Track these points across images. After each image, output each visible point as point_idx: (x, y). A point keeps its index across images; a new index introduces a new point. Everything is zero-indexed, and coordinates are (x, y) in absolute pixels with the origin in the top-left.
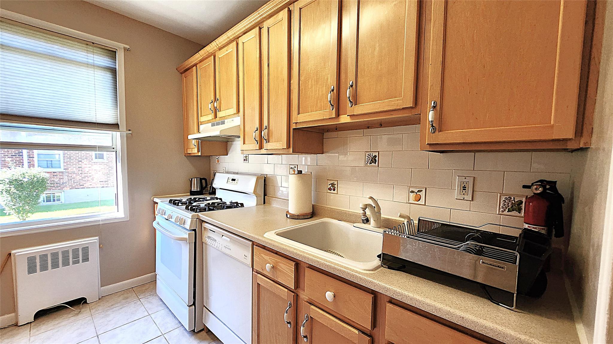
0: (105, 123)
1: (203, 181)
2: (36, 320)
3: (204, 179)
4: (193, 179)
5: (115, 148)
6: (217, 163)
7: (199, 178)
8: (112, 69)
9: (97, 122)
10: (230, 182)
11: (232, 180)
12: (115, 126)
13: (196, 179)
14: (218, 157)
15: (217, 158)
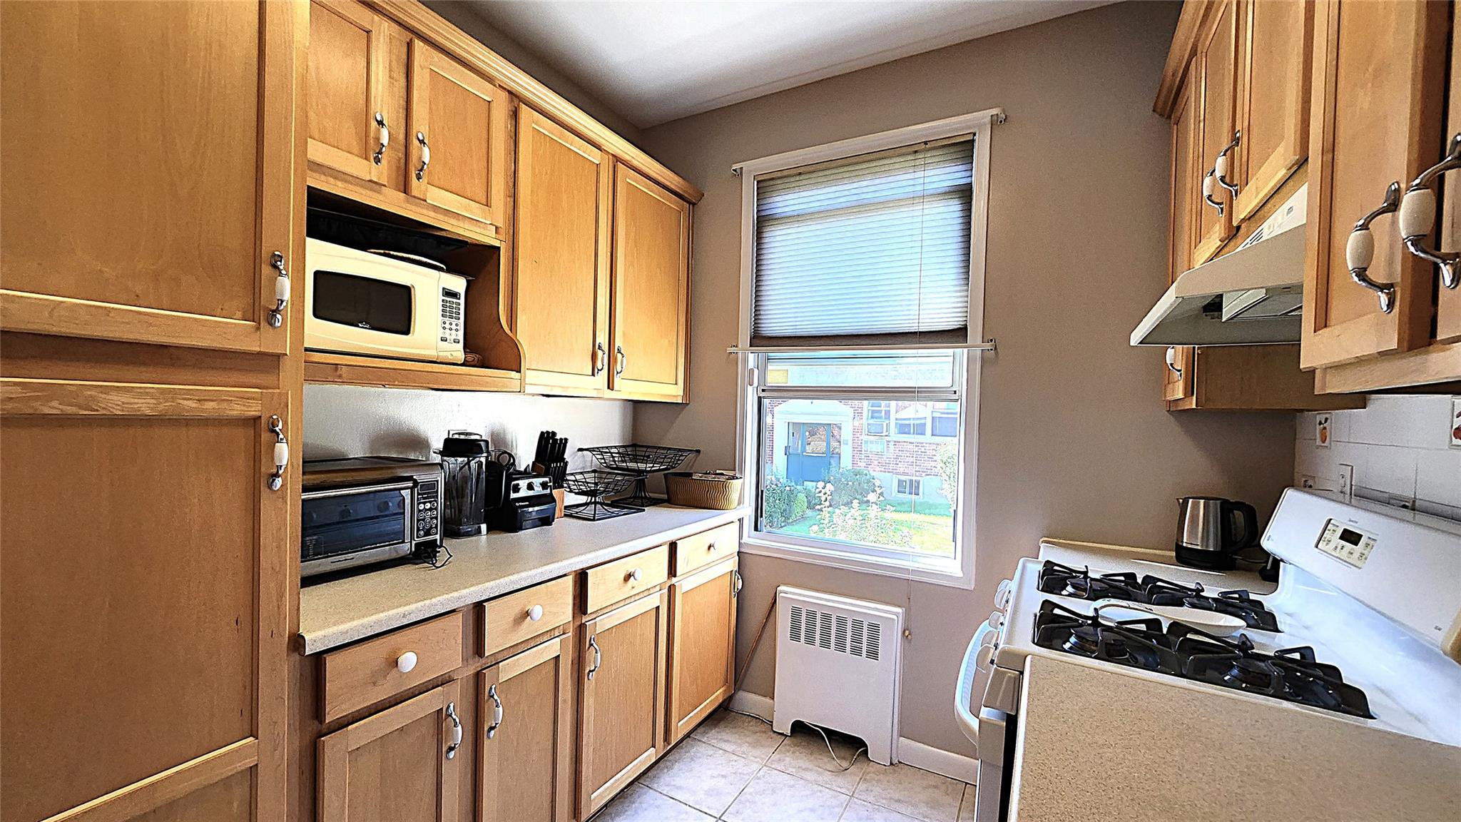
0: (937, 330)
1: (1239, 515)
2: (795, 737)
3: (1239, 506)
4: (1191, 500)
5: (957, 392)
6: (1318, 442)
7: (1218, 502)
8: (963, 188)
9: (920, 330)
10: (1332, 545)
11: (1342, 538)
12: (958, 335)
13: (1202, 501)
14: (1320, 418)
15: (1320, 423)
